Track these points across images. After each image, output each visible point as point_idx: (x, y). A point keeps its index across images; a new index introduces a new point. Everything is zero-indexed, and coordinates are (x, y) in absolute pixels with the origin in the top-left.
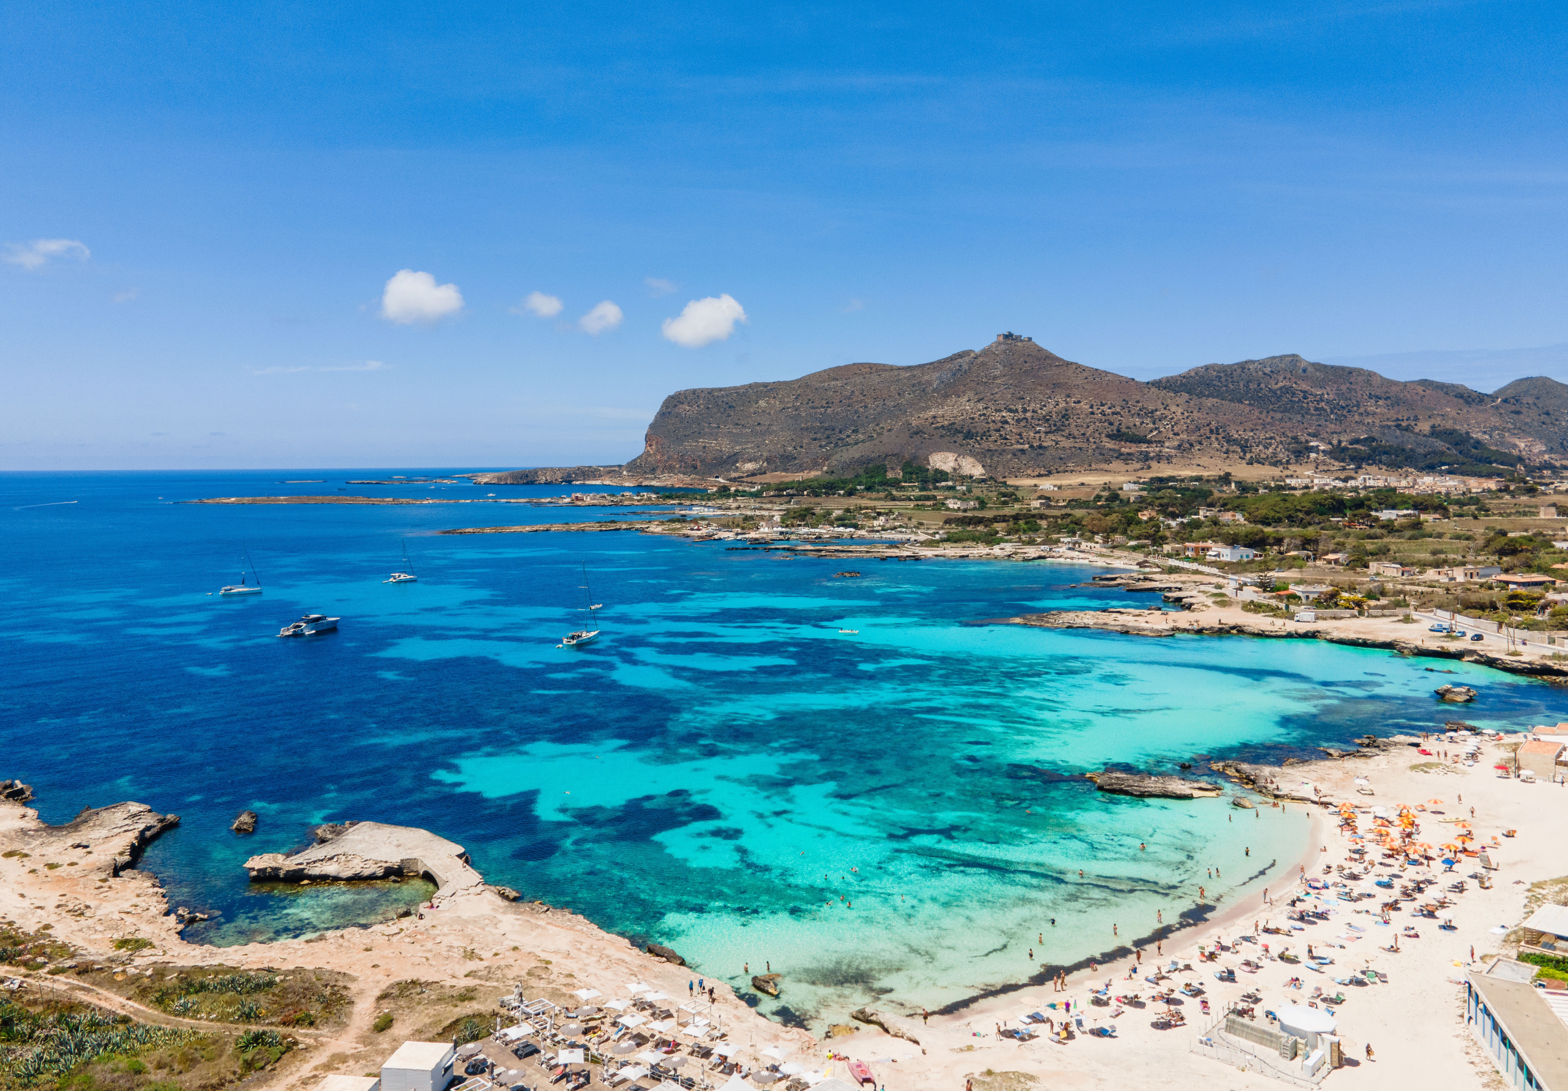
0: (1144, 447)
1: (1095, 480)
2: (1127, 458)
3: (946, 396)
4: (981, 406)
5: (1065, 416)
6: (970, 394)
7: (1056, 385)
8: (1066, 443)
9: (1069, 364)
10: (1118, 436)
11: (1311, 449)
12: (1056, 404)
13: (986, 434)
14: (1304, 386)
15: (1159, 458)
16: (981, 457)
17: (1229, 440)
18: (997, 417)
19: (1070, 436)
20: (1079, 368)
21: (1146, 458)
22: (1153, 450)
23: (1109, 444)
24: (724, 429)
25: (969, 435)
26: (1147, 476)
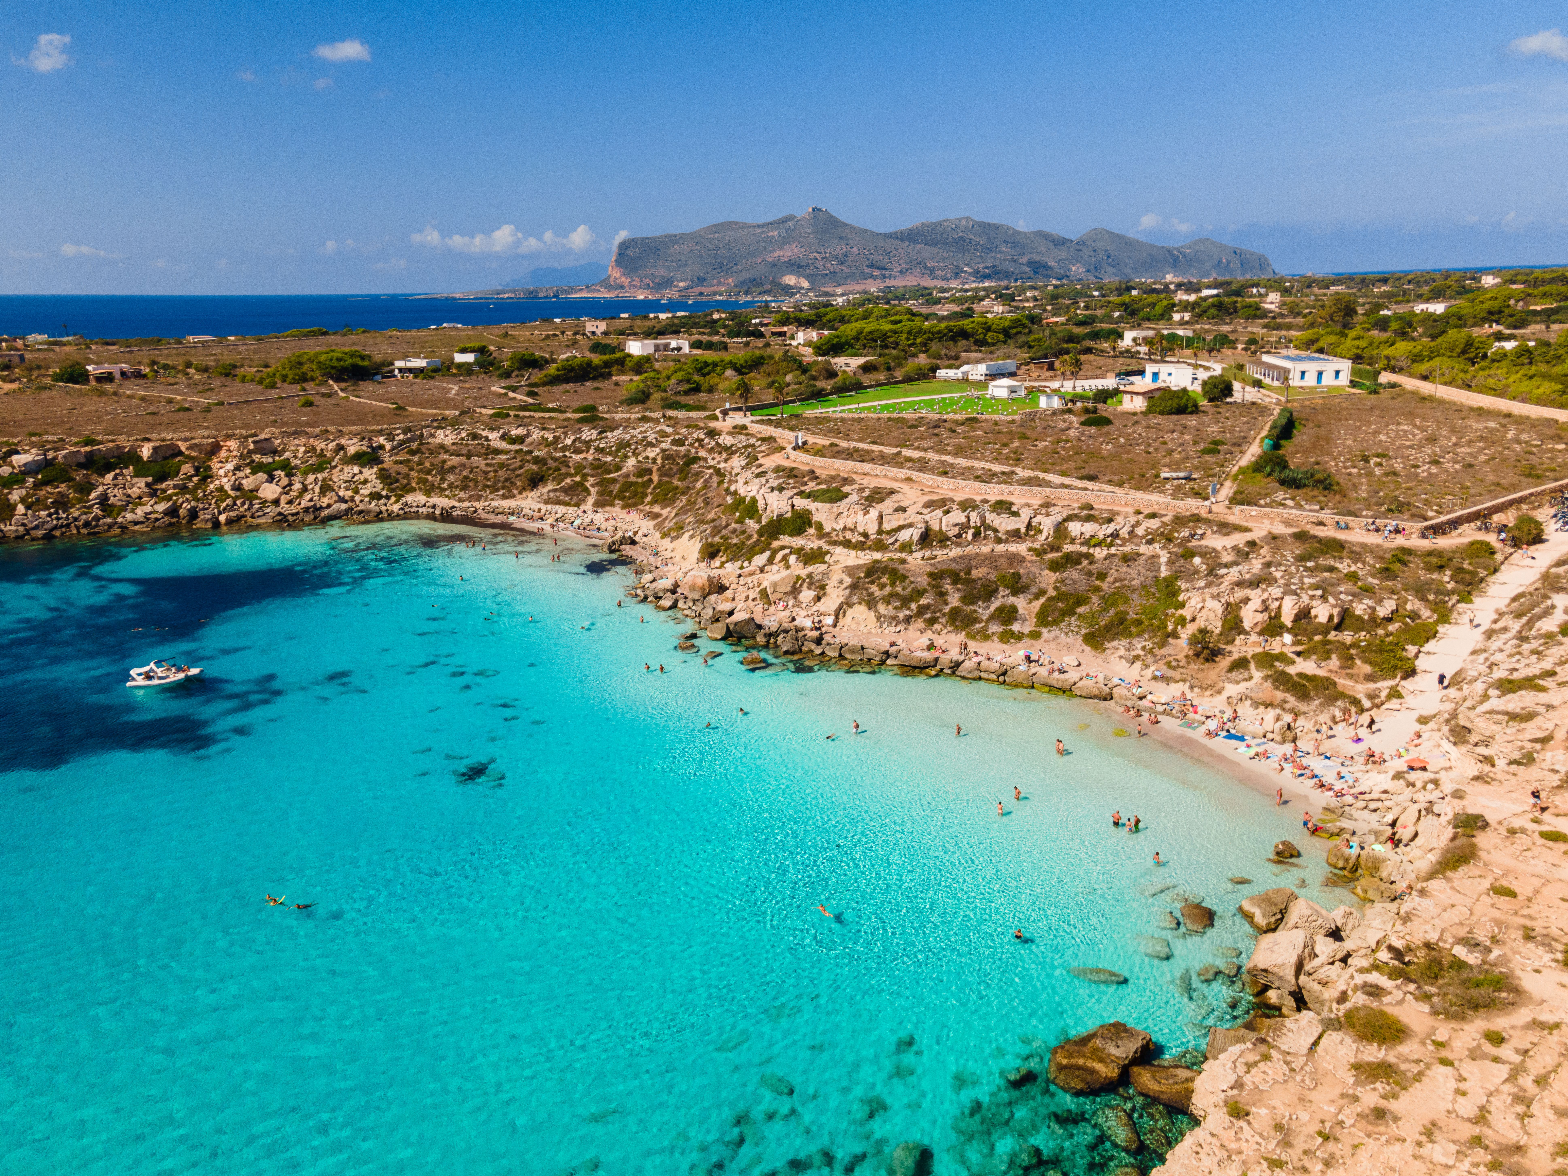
0: (883, 272)
1: (860, 287)
2: (874, 278)
3: (784, 244)
4: (803, 250)
5: (846, 256)
6: (797, 243)
7: (841, 238)
8: (847, 270)
9: (847, 225)
10: (872, 266)
11: (962, 272)
12: (841, 249)
13: (808, 266)
14: (971, 237)
15: (890, 277)
16: (807, 277)
17: (925, 268)
18: (812, 256)
19: (849, 266)
20: (852, 228)
21: (884, 277)
22: (887, 273)
23: (867, 270)
24: (660, 263)
25: (799, 267)
26: (882, 286)
